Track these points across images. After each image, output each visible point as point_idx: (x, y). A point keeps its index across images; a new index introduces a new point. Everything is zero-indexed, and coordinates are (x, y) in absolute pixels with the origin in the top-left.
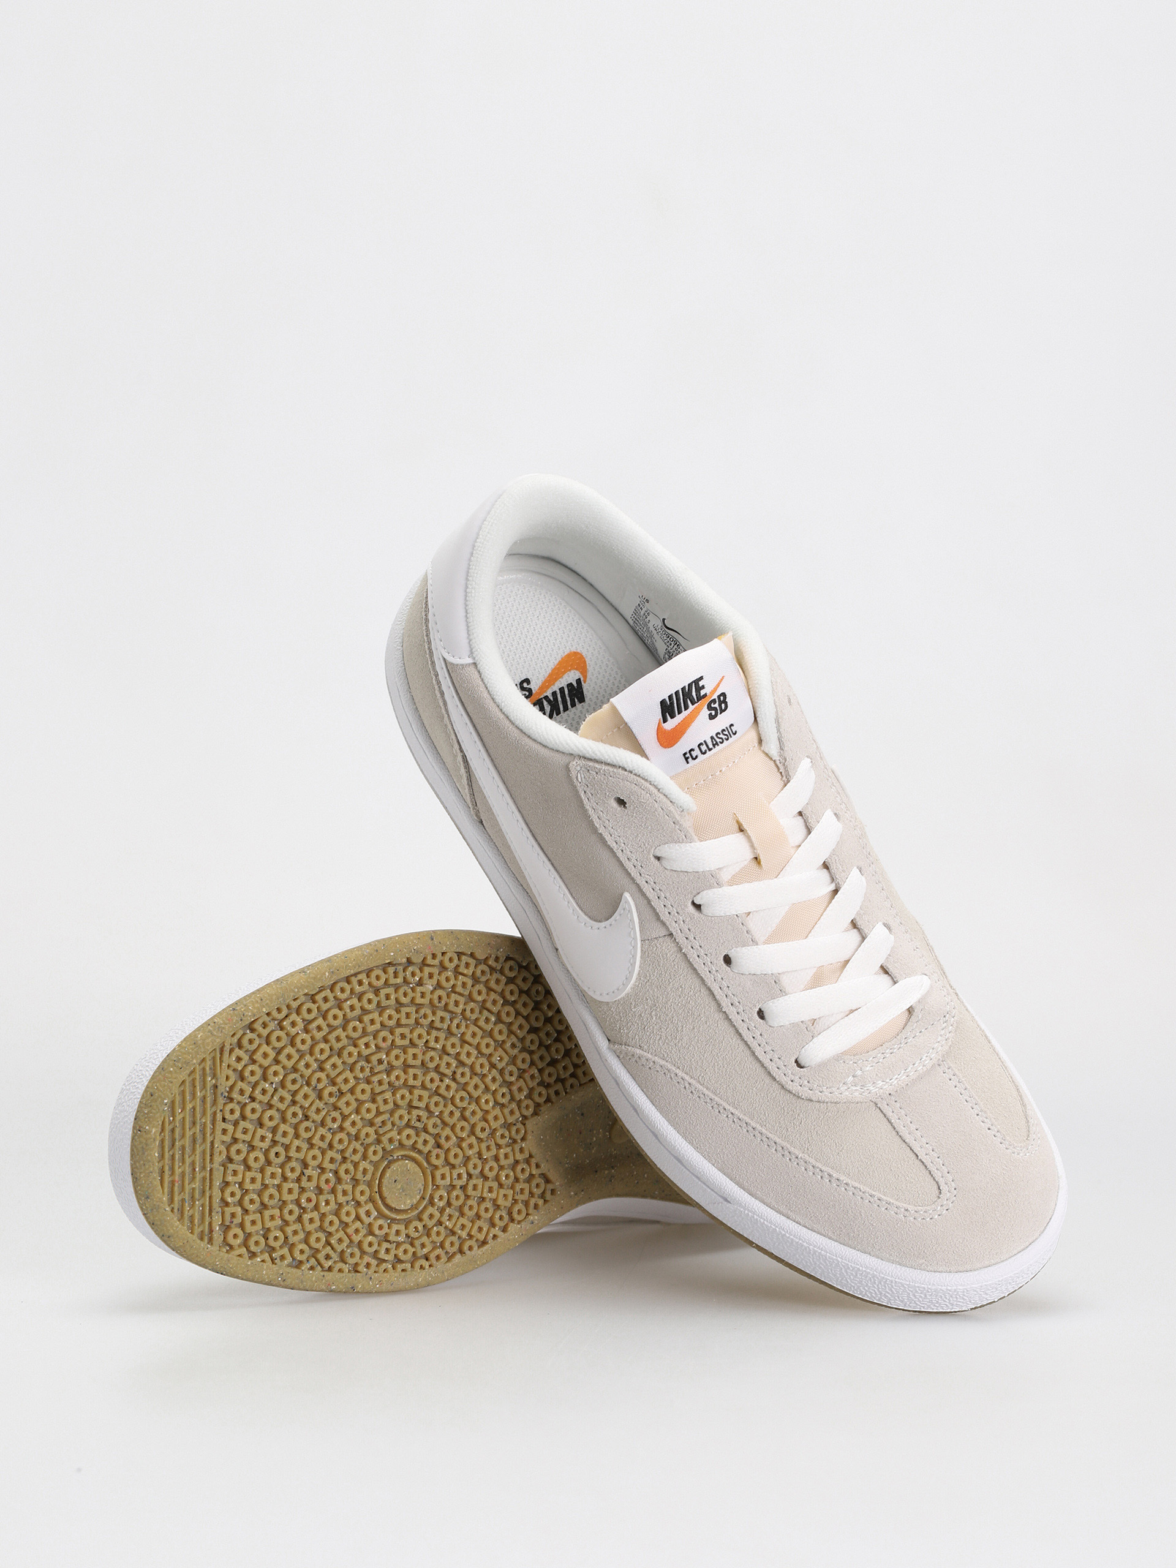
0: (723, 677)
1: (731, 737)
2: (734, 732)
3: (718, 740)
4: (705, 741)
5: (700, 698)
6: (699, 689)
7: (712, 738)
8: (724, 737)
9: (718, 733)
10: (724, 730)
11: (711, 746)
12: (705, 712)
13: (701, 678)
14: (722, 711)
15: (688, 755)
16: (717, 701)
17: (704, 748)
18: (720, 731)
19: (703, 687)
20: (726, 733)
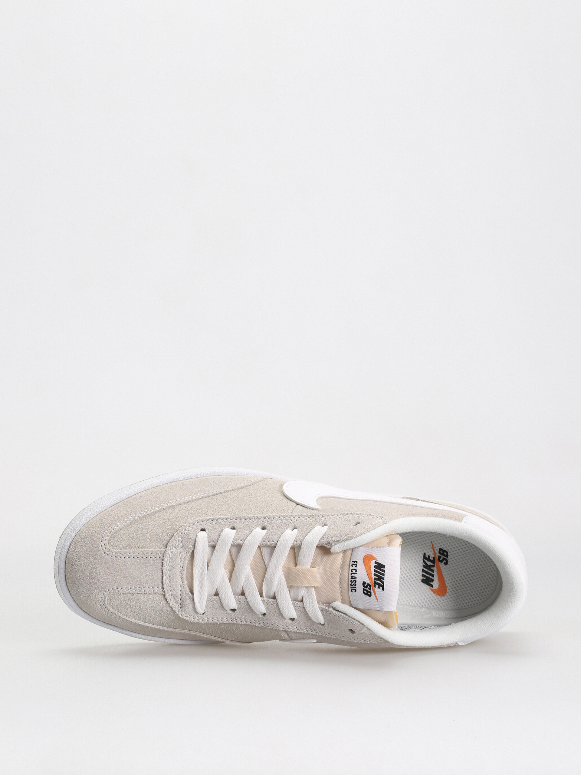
0: (377, 600)
1: (351, 587)
2: (352, 590)
3: (353, 580)
4: (356, 574)
5: (375, 583)
6: (379, 585)
7: (356, 578)
8: (353, 583)
9: (356, 582)
10: (356, 585)
11: (353, 575)
12: (368, 582)
13: (383, 590)
14: (364, 590)
15: (355, 563)
16: (369, 591)
17: (354, 571)
18: (356, 583)
19: (379, 588)
20: (354, 586)
